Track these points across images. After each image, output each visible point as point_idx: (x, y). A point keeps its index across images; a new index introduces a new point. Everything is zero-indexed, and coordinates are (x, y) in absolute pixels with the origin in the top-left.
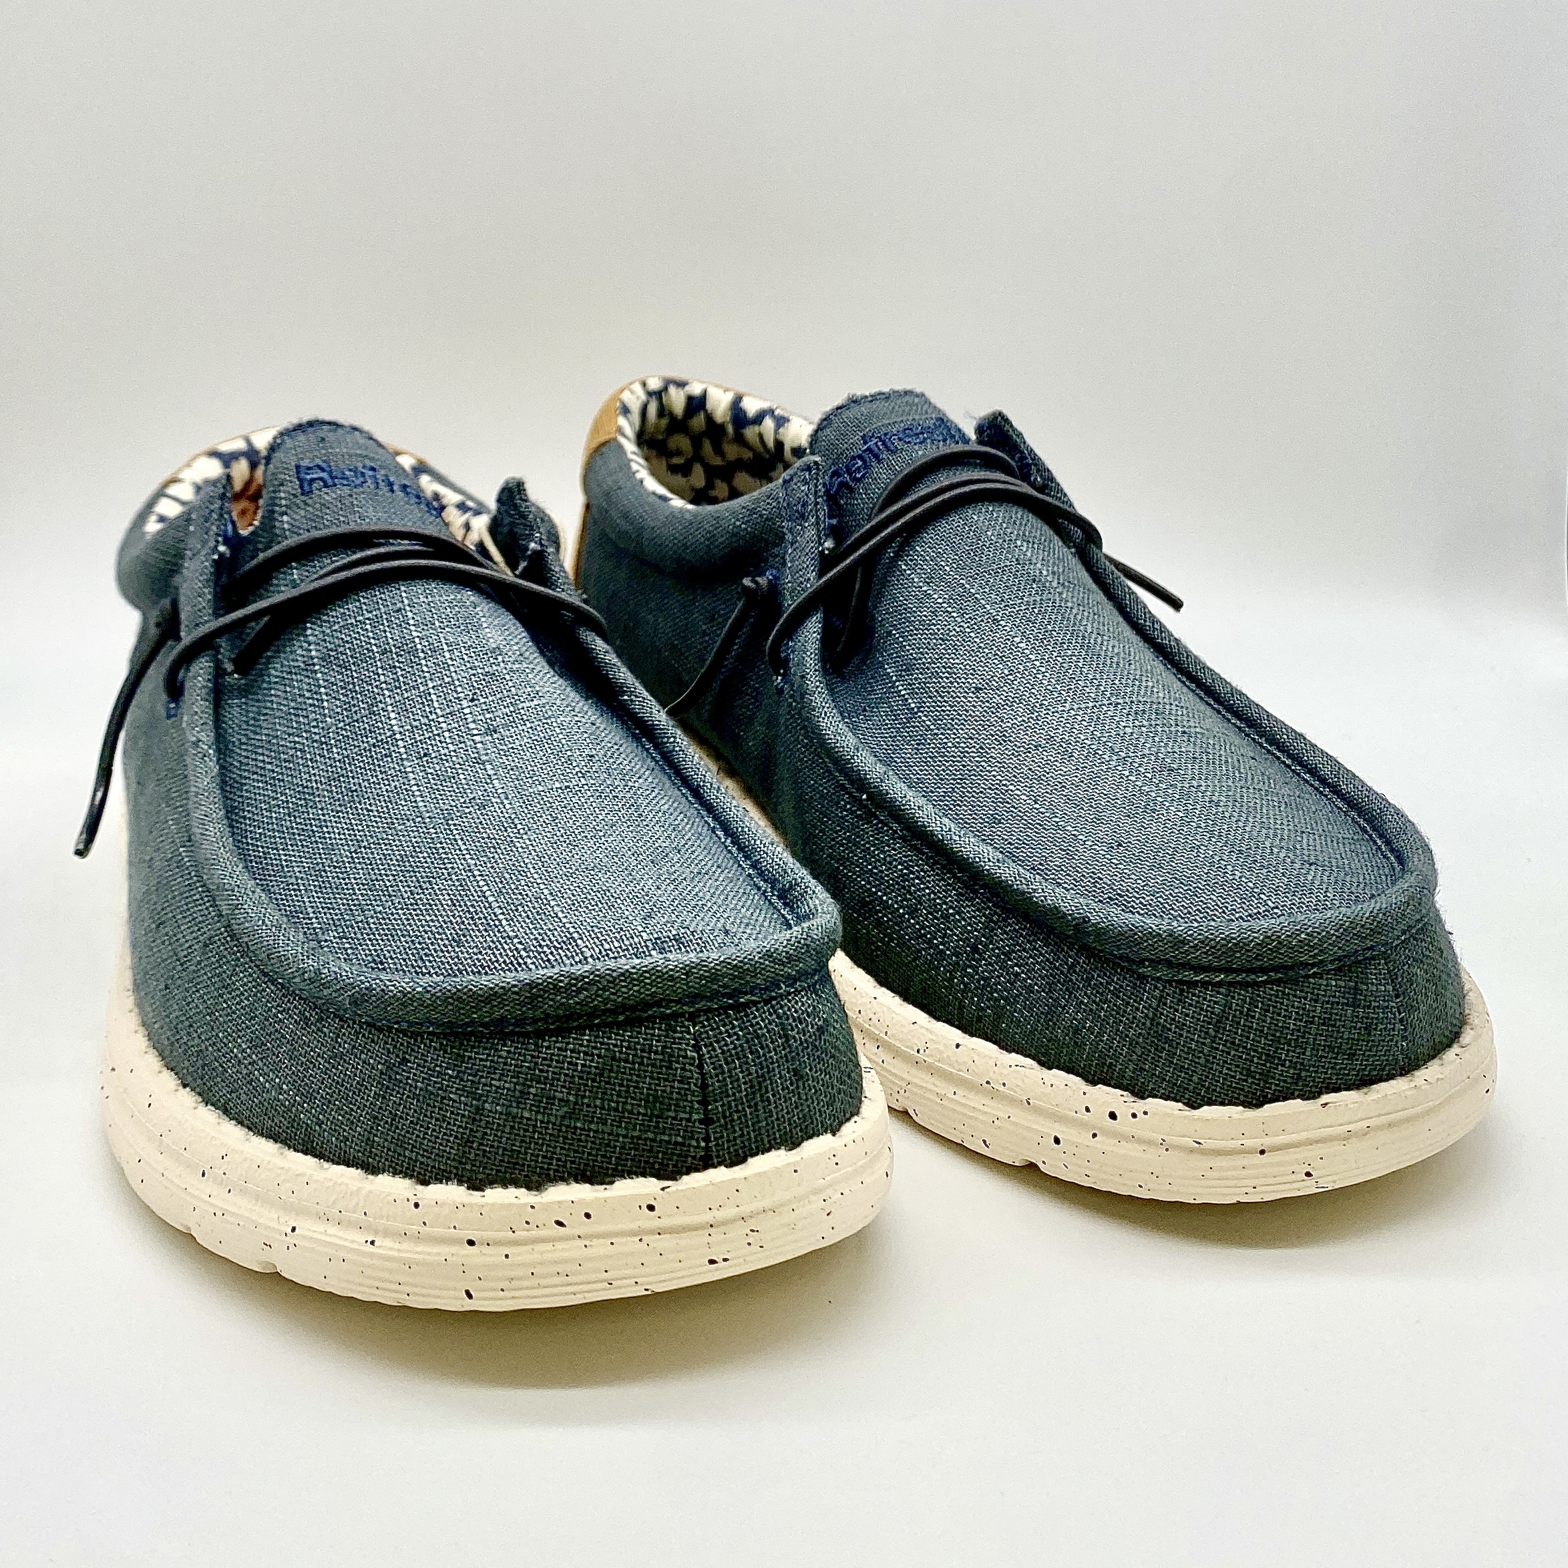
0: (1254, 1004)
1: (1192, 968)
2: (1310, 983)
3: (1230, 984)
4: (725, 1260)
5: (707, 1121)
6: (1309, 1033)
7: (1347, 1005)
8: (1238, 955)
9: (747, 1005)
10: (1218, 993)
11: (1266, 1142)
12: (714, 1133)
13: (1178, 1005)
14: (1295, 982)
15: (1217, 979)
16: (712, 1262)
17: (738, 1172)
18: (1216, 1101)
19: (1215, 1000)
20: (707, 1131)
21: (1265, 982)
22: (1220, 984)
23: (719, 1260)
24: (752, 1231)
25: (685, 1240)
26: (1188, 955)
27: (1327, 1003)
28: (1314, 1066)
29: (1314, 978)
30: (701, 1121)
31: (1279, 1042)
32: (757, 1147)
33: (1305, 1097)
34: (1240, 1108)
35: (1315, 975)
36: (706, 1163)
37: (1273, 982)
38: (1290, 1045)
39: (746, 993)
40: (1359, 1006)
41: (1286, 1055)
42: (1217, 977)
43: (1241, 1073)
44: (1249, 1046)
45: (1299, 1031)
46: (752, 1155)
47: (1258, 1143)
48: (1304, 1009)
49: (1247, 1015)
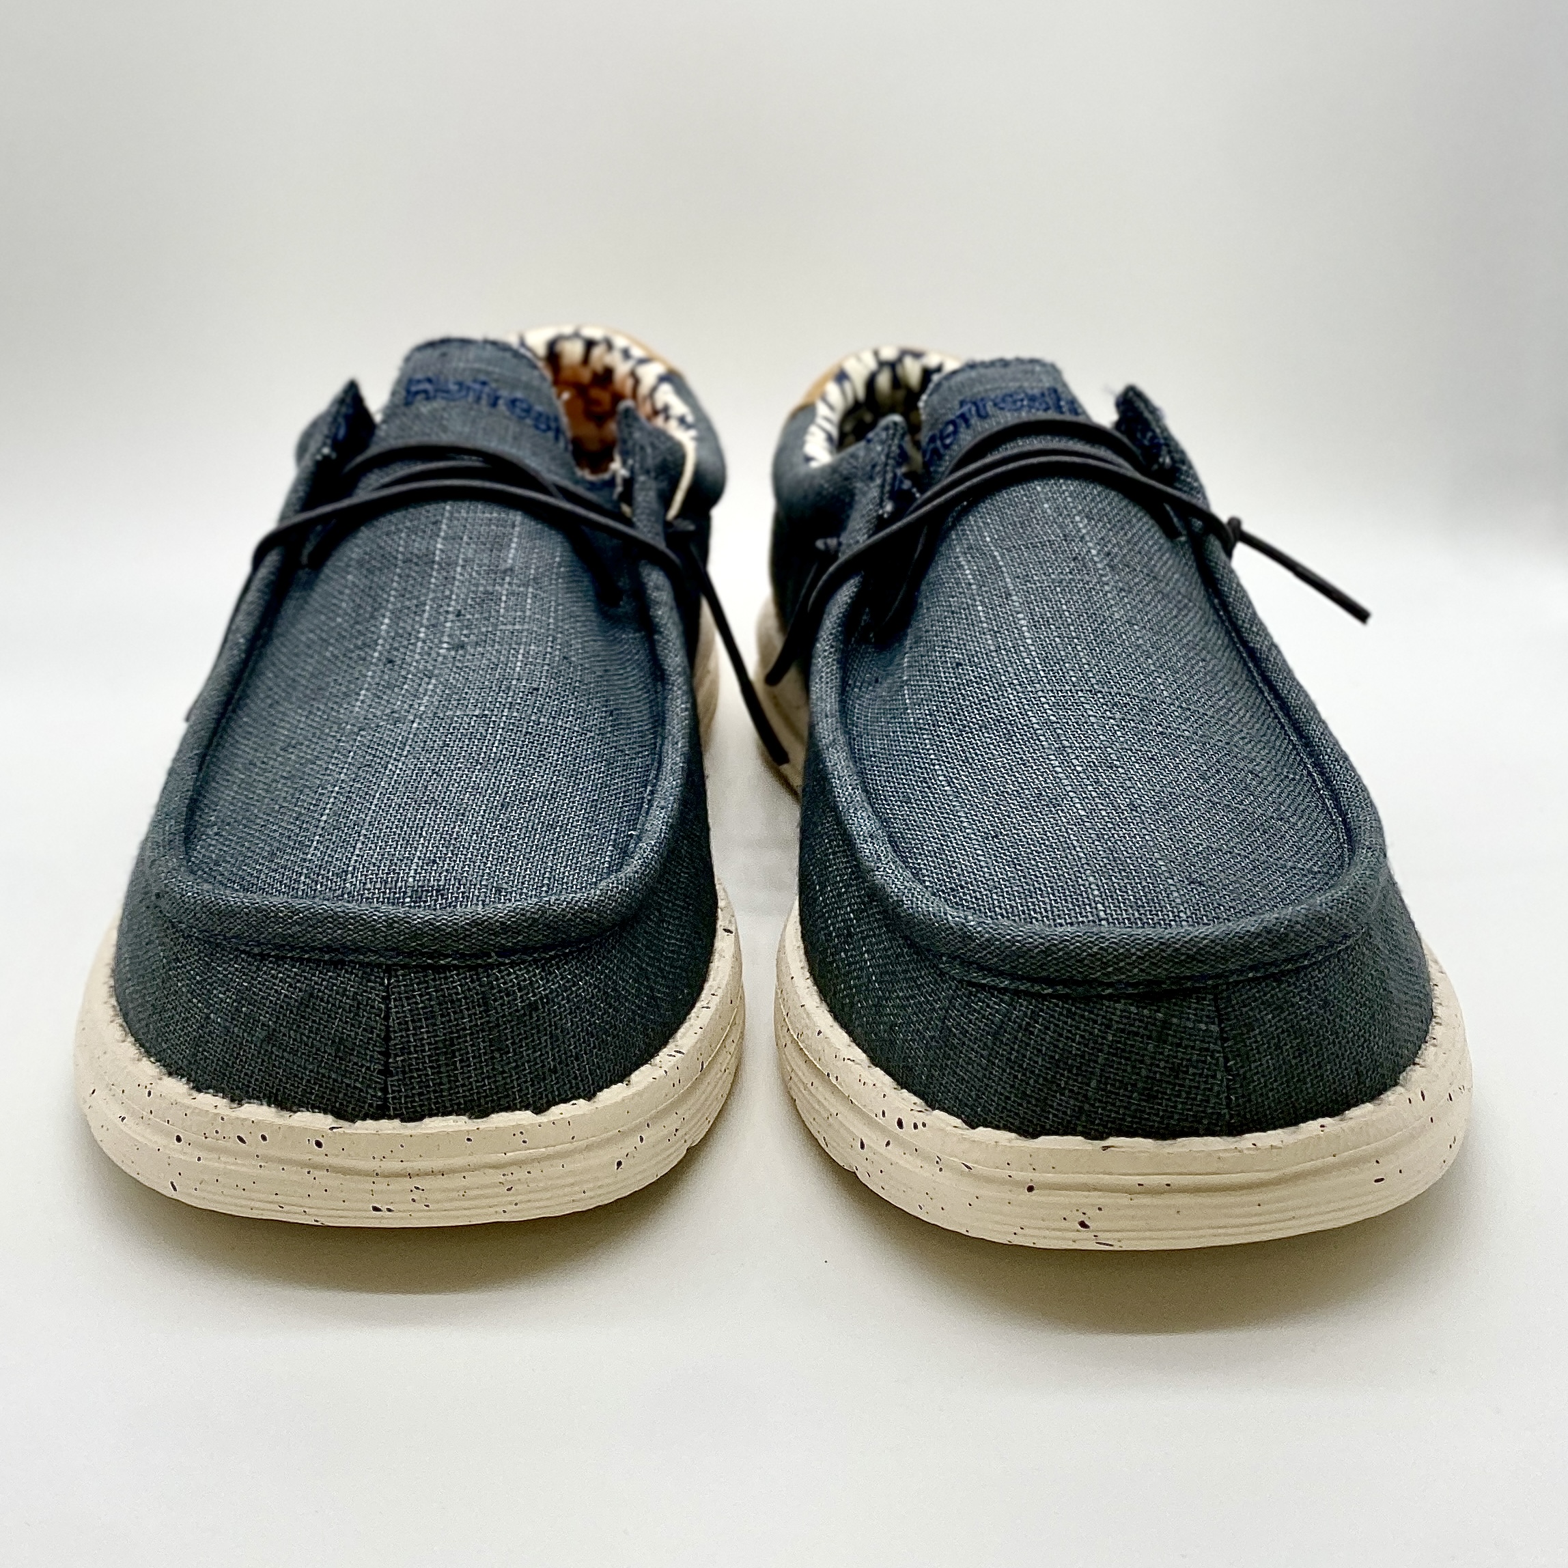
0: (1034, 1017)
1: (981, 968)
2: (1103, 1005)
3: (1017, 993)
4: (389, 1210)
5: (386, 1072)
6: (1096, 1062)
7: (1149, 1038)
8: (1021, 961)
9: (447, 968)
10: (1002, 1000)
11: (1037, 1177)
12: (392, 1086)
13: (965, 1008)
14: (1087, 999)
15: (1002, 985)
16: (376, 1209)
17: (412, 1128)
18: (991, 1122)
19: (997, 1007)
20: (386, 1082)
21: (1051, 996)
22: (1004, 991)
23: (384, 1208)
24: (417, 1188)
25: (351, 1183)
26: (976, 954)
27: (1123, 1031)
28: (1100, 1101)
29: (1109, 1001)
30: (380, 1072)
31: (1058, 1067)
32: (437, 1109)
33: (1088, 1135)
34: (1013, 1135)
35: (1110, 997)
36: (380, 1113)
37: (1059, 997)
38: (1070, 1071)
39: (447, 956)
40: (1165, 1042)
41: (1066, 1083)
42: (1002, 982)
43: (1016, 1096)
44: (1025, 1066)
45: (1082, 1057)
46: (431, 1116)
47: (1028, 1176)
48: (1091, 1034)
49: (1026, 1030)
